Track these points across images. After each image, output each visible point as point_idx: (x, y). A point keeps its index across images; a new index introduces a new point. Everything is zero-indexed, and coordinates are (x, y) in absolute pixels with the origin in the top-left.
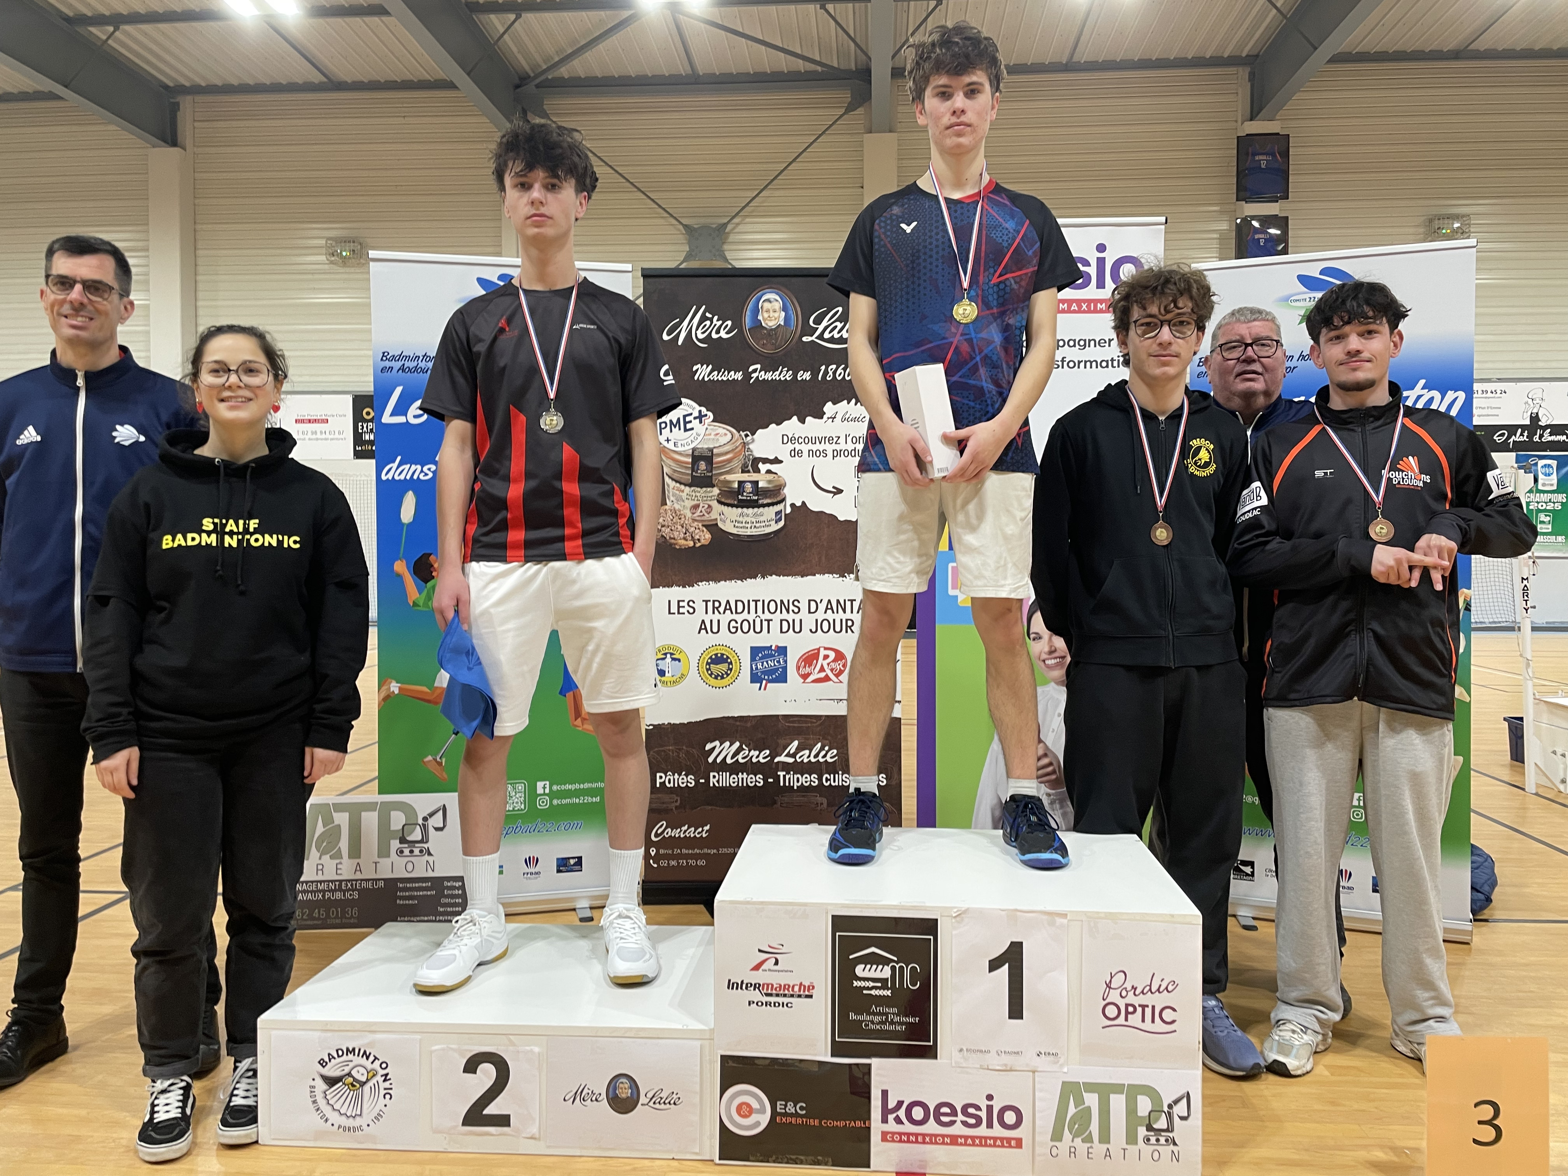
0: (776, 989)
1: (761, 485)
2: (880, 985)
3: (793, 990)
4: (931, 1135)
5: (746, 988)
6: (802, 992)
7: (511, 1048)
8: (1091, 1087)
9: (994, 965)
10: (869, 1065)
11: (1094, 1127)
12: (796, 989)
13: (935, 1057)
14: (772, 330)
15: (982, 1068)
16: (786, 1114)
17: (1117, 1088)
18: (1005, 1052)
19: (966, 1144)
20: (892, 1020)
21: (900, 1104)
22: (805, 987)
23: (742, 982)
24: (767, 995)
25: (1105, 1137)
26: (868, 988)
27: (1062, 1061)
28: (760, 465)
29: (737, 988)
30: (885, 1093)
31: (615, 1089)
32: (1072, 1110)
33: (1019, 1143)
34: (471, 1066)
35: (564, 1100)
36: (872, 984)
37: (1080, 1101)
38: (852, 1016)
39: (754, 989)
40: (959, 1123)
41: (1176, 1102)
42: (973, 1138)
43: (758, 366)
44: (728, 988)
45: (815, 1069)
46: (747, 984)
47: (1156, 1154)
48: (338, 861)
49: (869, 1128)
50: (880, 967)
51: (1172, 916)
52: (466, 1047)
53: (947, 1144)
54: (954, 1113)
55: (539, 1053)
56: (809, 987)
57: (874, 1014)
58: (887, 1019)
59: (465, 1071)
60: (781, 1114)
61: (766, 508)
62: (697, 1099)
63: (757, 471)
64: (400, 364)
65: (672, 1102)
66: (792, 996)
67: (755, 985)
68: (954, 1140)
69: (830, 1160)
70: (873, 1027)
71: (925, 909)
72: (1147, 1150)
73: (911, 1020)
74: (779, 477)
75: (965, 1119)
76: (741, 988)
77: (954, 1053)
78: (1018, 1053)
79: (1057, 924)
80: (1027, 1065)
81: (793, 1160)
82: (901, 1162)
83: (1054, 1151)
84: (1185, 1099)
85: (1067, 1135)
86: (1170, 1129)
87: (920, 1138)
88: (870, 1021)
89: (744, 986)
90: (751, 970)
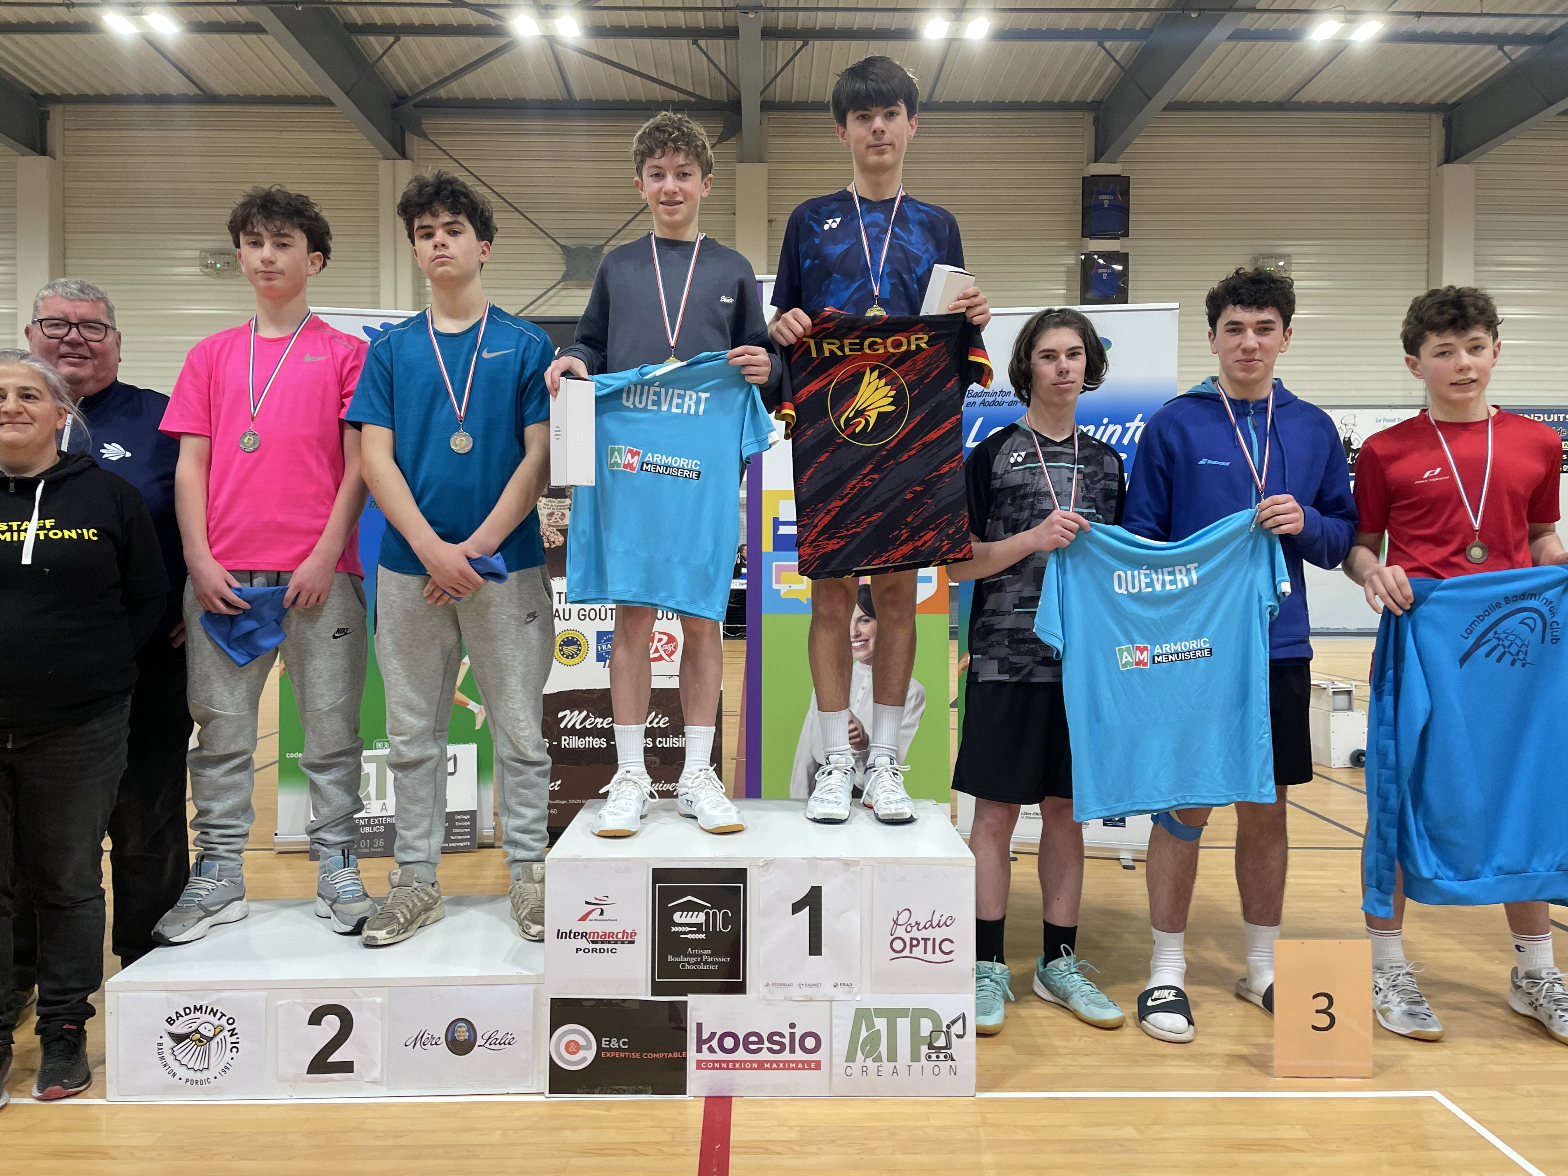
0: (601, 938)
2: (695, 929)
3: (617, 937)
4: (740, 1062)
5: (575, 937)
6: (625, 939)
7: (355, 1000)
8: (880, 1013)
9: (797, 908)
10: (686, 1001)
11: (883, 1049)
12: (620, 936)
13: (745, 993)
15: (786, 999)
16: (610, 1050)
17: (903, 1013)
18: (806, 985)
19: (771, 1069)
20: (706, 960)
21: (713, 1035)
22: (627, 933)
23: (570, 932)
24: (593, 942)
25: (892, 1057)
26: (685, 933)
27: (855, 990)
29: (566, 938)
30: (699, 1026)
31: (454, 1032)
32: (864, 1034)
33: (818, 1065)
34: (316, 1018)
36: (688, 929)
37: (870, 1025)
38: (670, 958)
39: (582, 938)
40: (765, 1050)
41: (954, 1022)
42: (778, 1062)
44: (558, 937)
45: (637, 1007)
46: (575, 933)
47: (937, 1069)
49: (685, 1059)
50: (696, 913)
51: (950, 859)
52: (313, 1001)
53: (755, 1069)
54: (761, 1041)
55: (382, 1005)
56: (631, 933)
57: (691, 956)
58: (701, 959)
59: (309, 1024)
60: (605, 1049)
62: (530, 1039)
66: (616, 942)
67: (583, 933)
68: (761, 1065)
69: (650, 1088)
70: (689, 967)
71: (736, 860)
73: (723, 960)
75: (771, 1046)
76: (570, 937)
77: (762, 987)
78: (816, 985)
79: (851, 870)
80: (825, 995)
81: (617, 1090)
82: (712, 1087)
83: (849, 1071)
84: (961, 1020)
85: (860, 1056)
86: (948, 1046)
87: (730, 1065)
88: (686, 962)
89: (572, 935)
90: (579, 920)
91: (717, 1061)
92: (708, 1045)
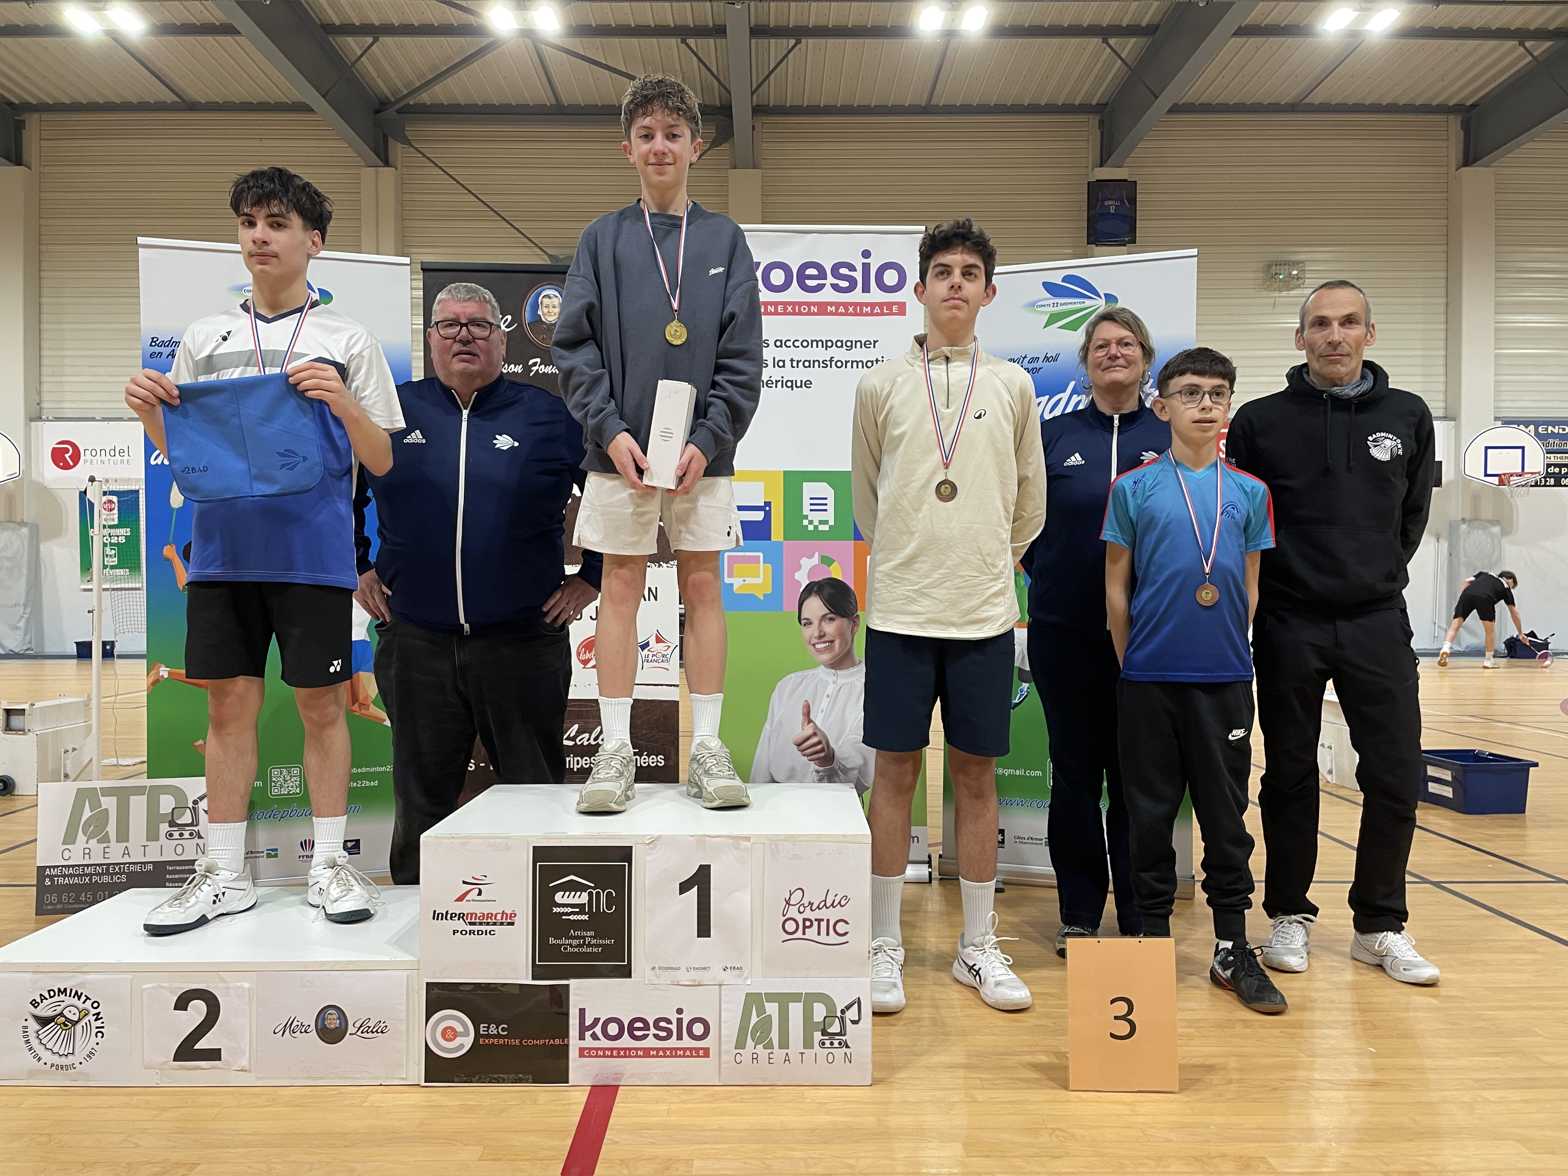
0: (479, 919)
2: (578, 910)
3: (495, 919)
4: (625, 1049)
5: (451, 919)
6: (504, 921)
7: (221, 985)
8: (771, 997)
9: (684, 887)
10: (568, 986)
11: (775, 1035)
12: (499, 917)
13: (629, 975)
14: (551, 325)
15: (672, 984)
16: (489, 1036)
17: (795, 997)
18: (694, 968)
19: (657, 1056)
20: (589, 942)
21: (597, 1021)
22: (507, 914)
23: (447, 912)
24: (471, 924)
25: (784, 1043)
26: (567, 914)
27: (745, 974)
29: (442, 919)
30: (582, 1012)
31: (324, 1020)
32: (754, 1019)
33: (706, 1052)
34: (182, 1003)
35: (274, 1033)
36: (571, 910)
37: (761, 1010)
38: (552, 941)
39: (459, 919)
40: (651, 1037)
41: (848, 1007)
42: (664, 1050)
43: (538, 360)
44: (434, 919)
45: (517, 991)
46: (452, 914)
48: (105, 845)
49: (567, 1046)
50: (579, 893)
51: (845, 836)
52: (179, 984)
53: (640, 1057)
54: (647, 1027)
55: (249, 989)
56: (511, 914)
57: (573, 938)
58: (584, 942)
59: (175, 1008)
60: (483, 1036)
62: (404, 1027)
64: (169, 349)
65: (379, 1031)
66: (495, 924)
67: (460, 914)
69: (530, 1077)
70: (572, 950)
71: (620, 837)
72: (822, 1053)
73: (607, 942)
75: (657, 1032)
76: (446, 919)
77: (648, 972)
78: (705, 968)
79: (742, 847)
80: (715, 979)
81: (496, 1079)
82: (597, 1075)
83: (738, 1059)
84: (856, 1004)
85: (750, 1043)
86: (842, 1033)
87: (615, 1053)
88: (569, 944)
89: (449, 916)
90: (456, 900)
91: (601, 1049)
92: (592, 1031)
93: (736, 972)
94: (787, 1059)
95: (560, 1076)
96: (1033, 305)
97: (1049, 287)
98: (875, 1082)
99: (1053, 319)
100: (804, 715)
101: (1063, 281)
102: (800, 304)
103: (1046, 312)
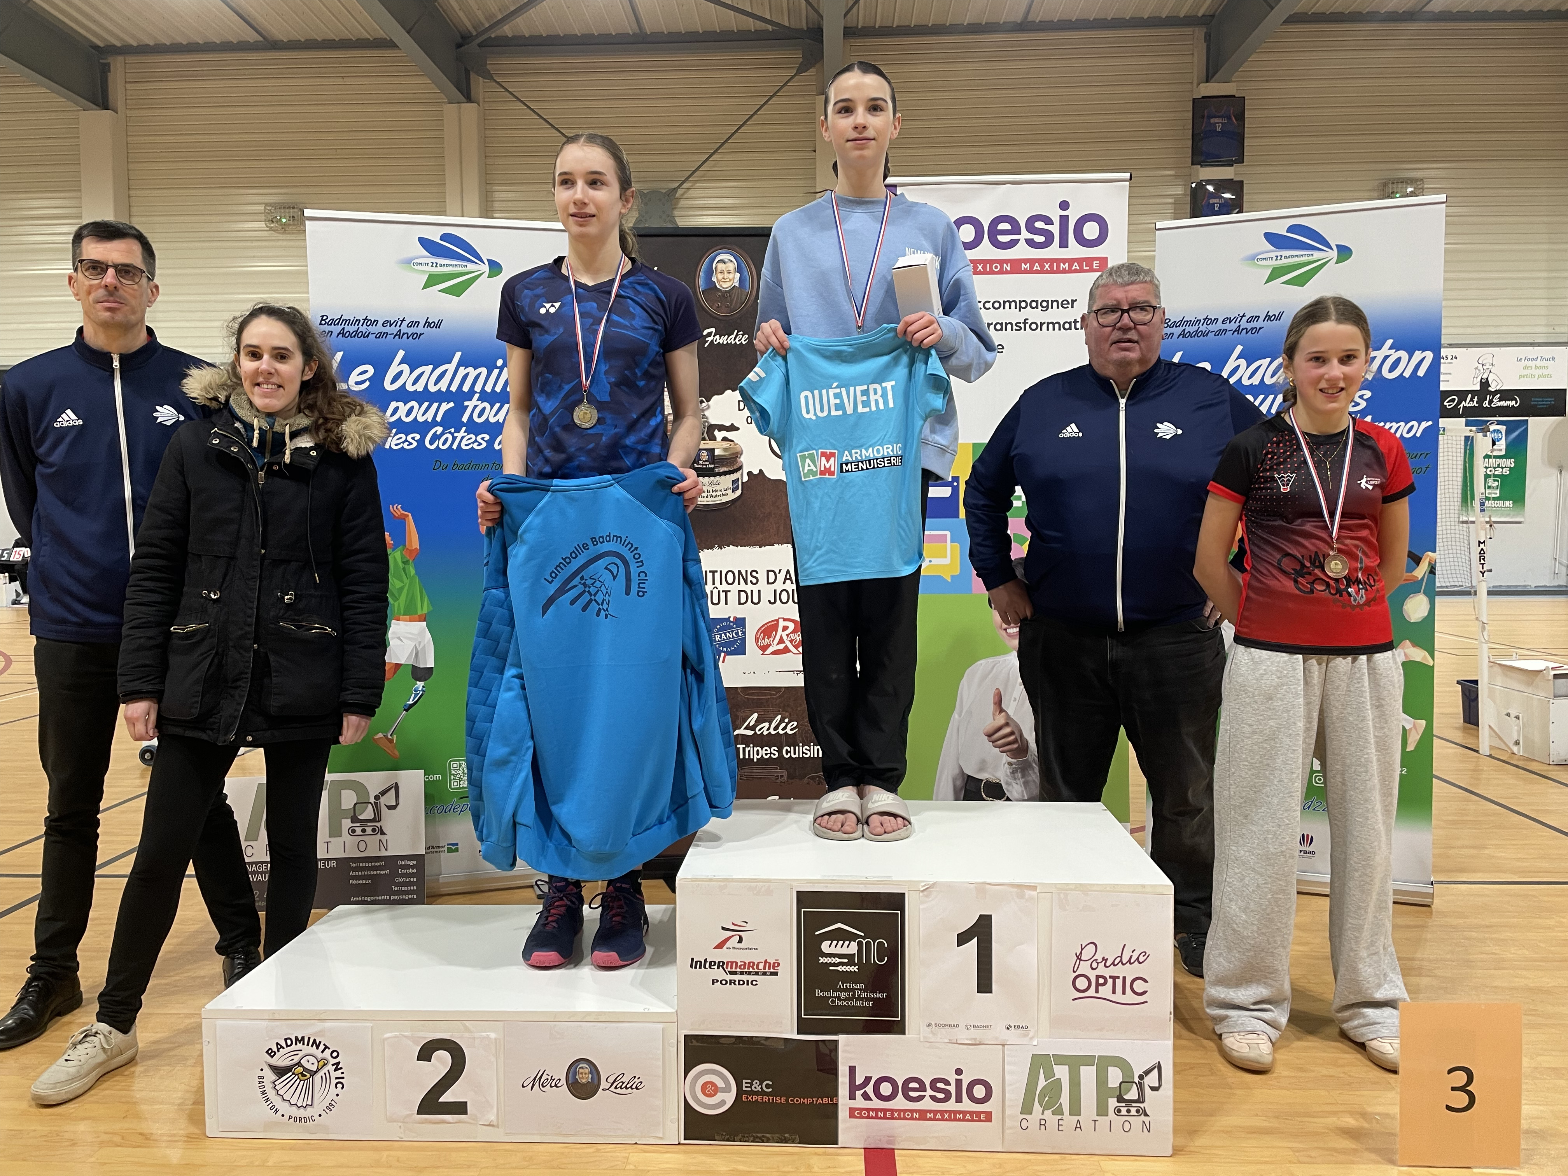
0: (740, 968)
1: (717, 452)
2: (846, 960)
3: (757, 968)
4: (899, 1111)
6: (767, 970)
7: (467, 1035)
8: (1061, 1060)
9: (963, 939)
10: (837, 1041)
11: (1065, 1100)
12: (761, 966)
13: (904, 1033)
14: (726, 292)
15: (950, 1042)
16: (752, 1093)
17: (1088, 1060)
18: (974, 1026)
19: (935, 1119)
20: (859, 996)
21: (868, 1079)
22: (770, 964)
23: (706, 960)
24: (731, 973)
25: (1075, 1109)
26: (835, 965)
27: (1031, 1034)
28: (716, 433)
29: (700, 967)
30: (852, 1070)
31: (575, 1074)
32: (1042, 1083)
34: (426, 1053)
35: (523, 1086)
36: (839, 960)
37: (1049, 1074)
38: (818, 993)
39: (718, 968)
40: (927, 1098)
41: (1147, 1072)
42: (942, 1112)
43: (713, 330)
44: (691, 967)
45: (781, 1046)
46: (711, 963)
47: (1127, 1124)
49: (837, 1105)
50: (847, 943)
51: (1144, 886)
52: (421, 1034)
53: (916, 1119)
54: (922, 1088)
55: (496, 1039)
56: (774, 963)
57: (842, 990)
58: (854, 995)
59: (418, 1059)
60: (746, 1092)
61: (723, 477)
62: (660, 1081)
63: (713, 438)
64: (340, 328)
66: (757, 974)
67: (719, 962)
68: (923, 1115)
69: (797, 1138)
70: (840, 1003)
71: (893, 883)
72: (1118, 1121)
73: (879, 995)
74: (736, 444)
75: (934, 1093)
76: (705, 967)
77: (922, 1028)
78: (987, 1026)
79: (1027, 896)
80: (997, 1038)
81: (760, 1138)
82: (869, 1137)
83: (1024, 1125)
84: (1156, 1070)
85: (1037, 1107)
86: (1141, 1100)
87: (888, 1114)
88: (837, 997)
89: (708, 964)
90: (715, 948)
91: (873, 1110)
92: (862, 1091)
93: (1021, 1031)
94: (1078, 1126)
95: (831, 1138)
96: (1253, 258)
97: (1271, 238)
98: (1177, 1151)
99: (1276, 273)
100: (995, 704)
101: (1287, 232)
102: (992, 262)
103: (1268, 266)
